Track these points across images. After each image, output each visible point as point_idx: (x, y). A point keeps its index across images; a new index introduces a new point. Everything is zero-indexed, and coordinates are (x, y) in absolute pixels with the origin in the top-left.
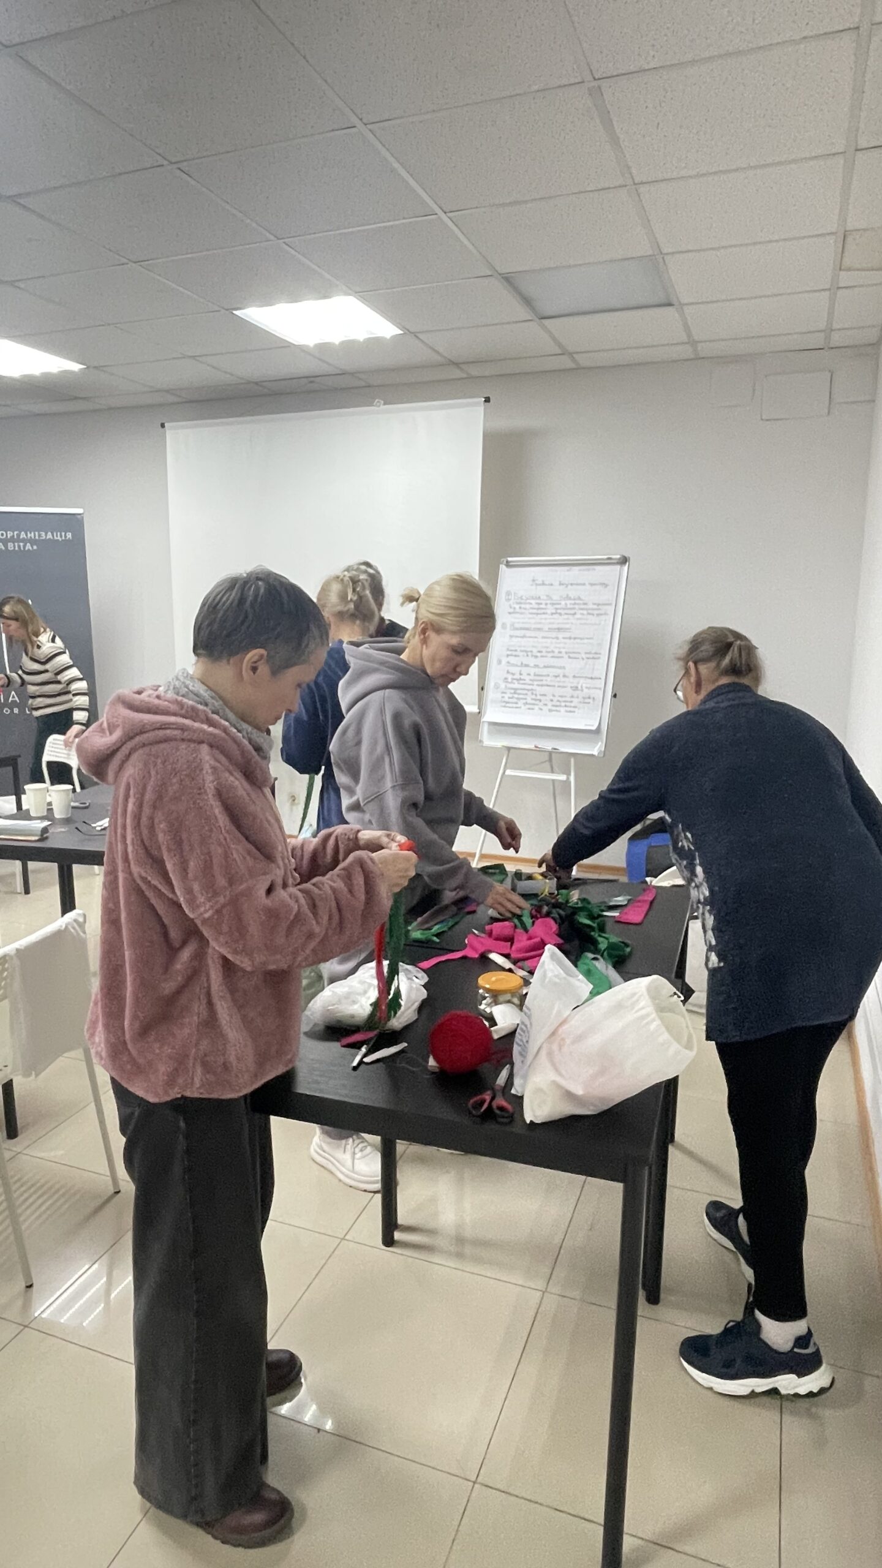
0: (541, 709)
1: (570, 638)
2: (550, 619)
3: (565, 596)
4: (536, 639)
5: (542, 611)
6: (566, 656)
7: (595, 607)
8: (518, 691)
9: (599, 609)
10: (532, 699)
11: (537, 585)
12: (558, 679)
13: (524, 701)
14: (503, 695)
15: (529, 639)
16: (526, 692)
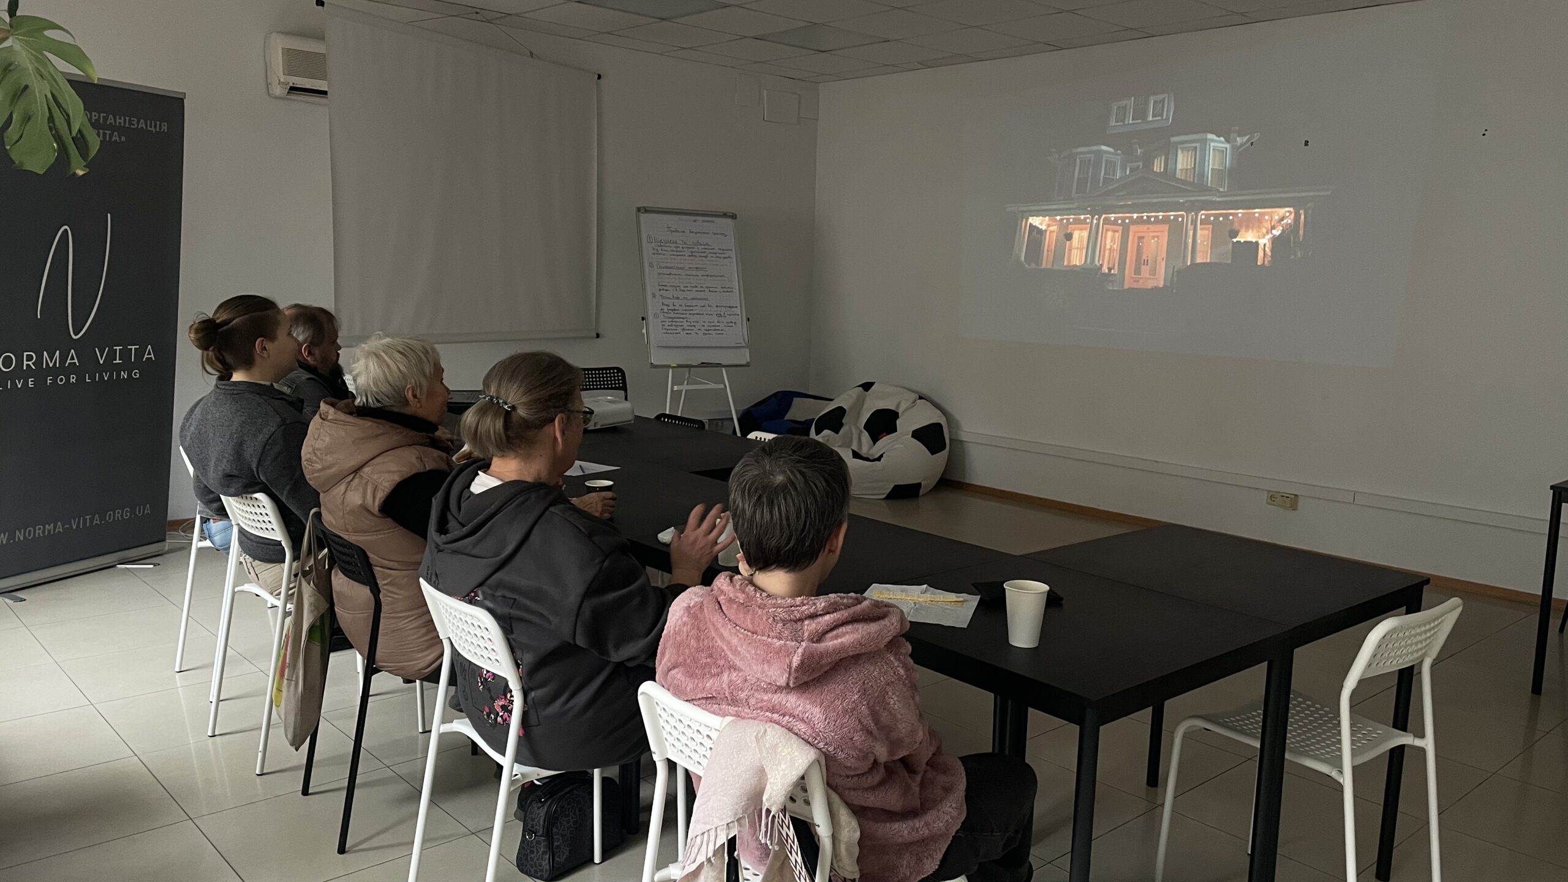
0: (697, 333)
1: (707, 276)
2: (688, 260)
3: (696, 242)
4: (680, 277)
5: (682, 253)
6: (707, 290)
7: (721, 252)
8: (674, 320)
9: (723, 254)
10: (688, 326)
11: (671, 231)
12: (704, 308)
13: (682, 328)
14: (663, 323)
15: (674, 276)
16: (682, 320)
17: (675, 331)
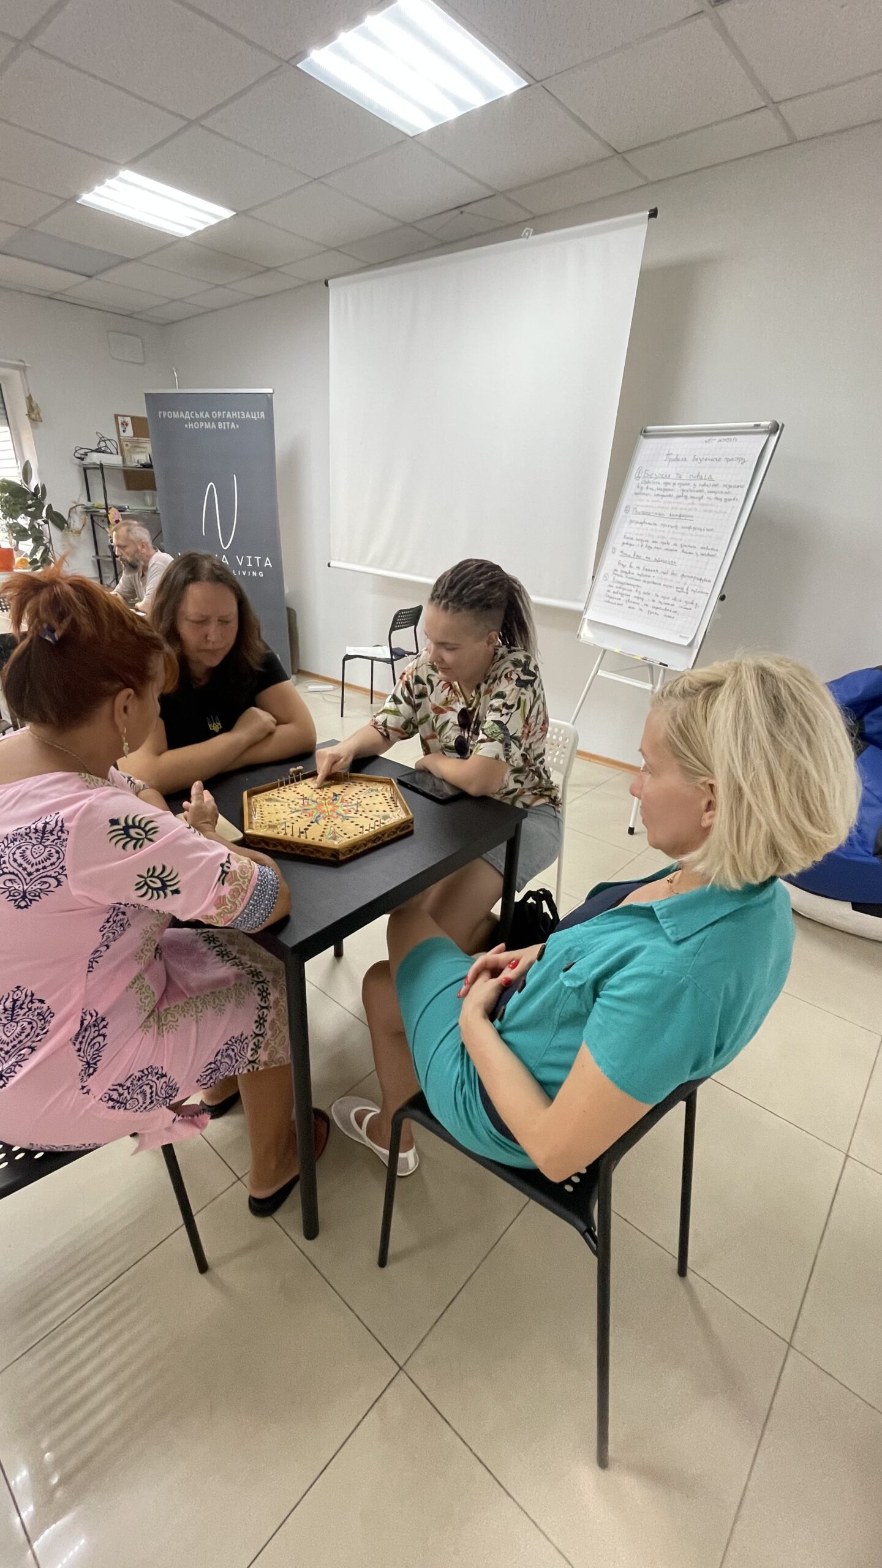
0: (641, 610)
1: (690, 528)
2: (675, 502)
3: (696, 474)
4: (654, 527)
6: (680, 549)
7: (725, 490)
8: (624, 586)
9: (728, 492)
10: (635, 597)
11: (670, 459)
12: (665, 576)
13: (627, 598)
14: (609, 589)
15: (647, 526)
16: (630, 587)
17: (617, 602)
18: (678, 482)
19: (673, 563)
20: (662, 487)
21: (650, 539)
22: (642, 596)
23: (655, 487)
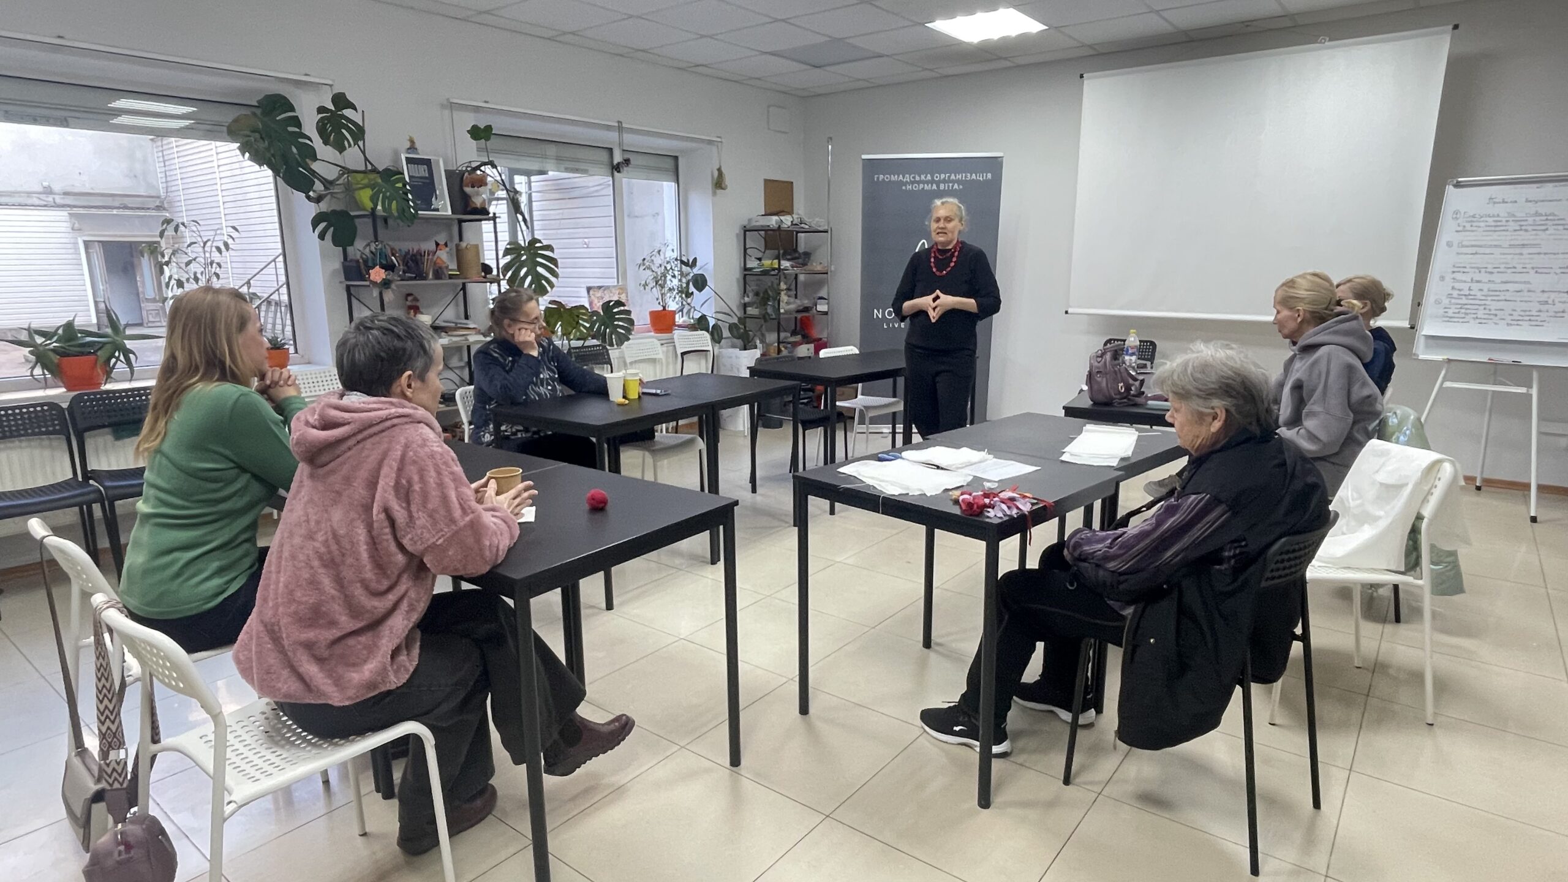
0: (1497, 324)
1: (1539, 254)
2: (1513, 235)
3: (1533, 212)
5: (1502, 228)
6: (1532, 272)
8: (1467, 307)
10: (1485, 314)
11: (1495, 203)
12: (1521, 294)
13: (1475, 316)
14: (1447, 310)
15: (1481, 256)
17: (1462, 320)
18: (1511, 219)
19: (1525, 282)
20: (1493, 224)
21: (1489, 266)
22: (1493, 312)
23: (1482, 224)
